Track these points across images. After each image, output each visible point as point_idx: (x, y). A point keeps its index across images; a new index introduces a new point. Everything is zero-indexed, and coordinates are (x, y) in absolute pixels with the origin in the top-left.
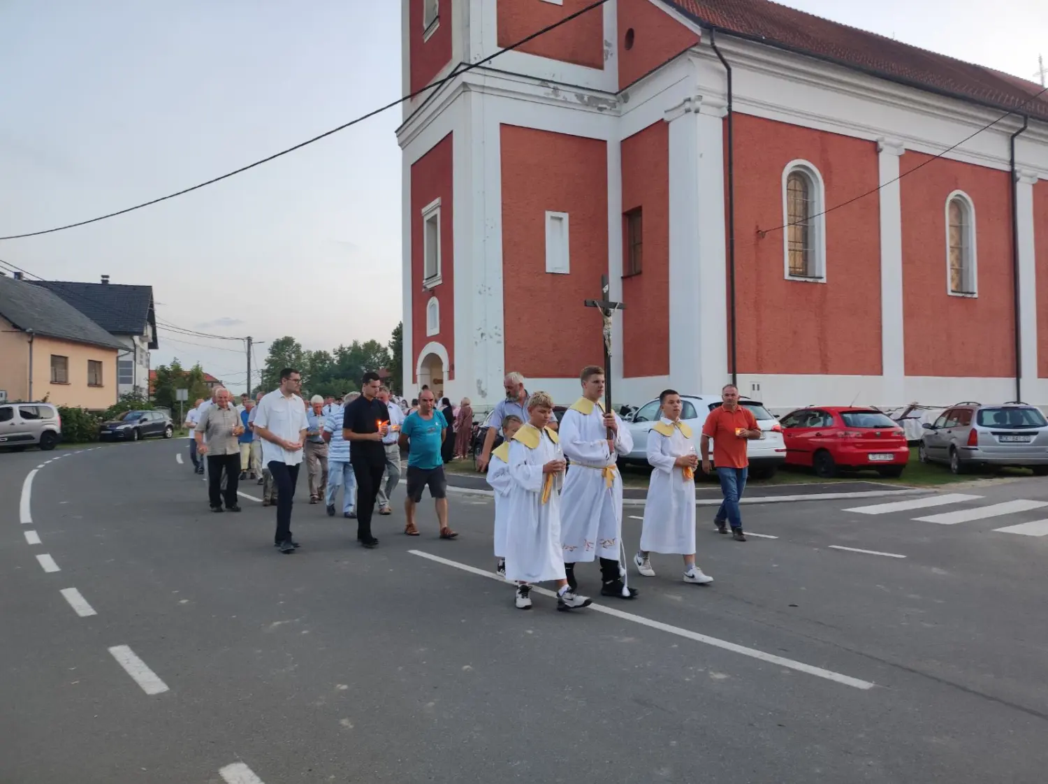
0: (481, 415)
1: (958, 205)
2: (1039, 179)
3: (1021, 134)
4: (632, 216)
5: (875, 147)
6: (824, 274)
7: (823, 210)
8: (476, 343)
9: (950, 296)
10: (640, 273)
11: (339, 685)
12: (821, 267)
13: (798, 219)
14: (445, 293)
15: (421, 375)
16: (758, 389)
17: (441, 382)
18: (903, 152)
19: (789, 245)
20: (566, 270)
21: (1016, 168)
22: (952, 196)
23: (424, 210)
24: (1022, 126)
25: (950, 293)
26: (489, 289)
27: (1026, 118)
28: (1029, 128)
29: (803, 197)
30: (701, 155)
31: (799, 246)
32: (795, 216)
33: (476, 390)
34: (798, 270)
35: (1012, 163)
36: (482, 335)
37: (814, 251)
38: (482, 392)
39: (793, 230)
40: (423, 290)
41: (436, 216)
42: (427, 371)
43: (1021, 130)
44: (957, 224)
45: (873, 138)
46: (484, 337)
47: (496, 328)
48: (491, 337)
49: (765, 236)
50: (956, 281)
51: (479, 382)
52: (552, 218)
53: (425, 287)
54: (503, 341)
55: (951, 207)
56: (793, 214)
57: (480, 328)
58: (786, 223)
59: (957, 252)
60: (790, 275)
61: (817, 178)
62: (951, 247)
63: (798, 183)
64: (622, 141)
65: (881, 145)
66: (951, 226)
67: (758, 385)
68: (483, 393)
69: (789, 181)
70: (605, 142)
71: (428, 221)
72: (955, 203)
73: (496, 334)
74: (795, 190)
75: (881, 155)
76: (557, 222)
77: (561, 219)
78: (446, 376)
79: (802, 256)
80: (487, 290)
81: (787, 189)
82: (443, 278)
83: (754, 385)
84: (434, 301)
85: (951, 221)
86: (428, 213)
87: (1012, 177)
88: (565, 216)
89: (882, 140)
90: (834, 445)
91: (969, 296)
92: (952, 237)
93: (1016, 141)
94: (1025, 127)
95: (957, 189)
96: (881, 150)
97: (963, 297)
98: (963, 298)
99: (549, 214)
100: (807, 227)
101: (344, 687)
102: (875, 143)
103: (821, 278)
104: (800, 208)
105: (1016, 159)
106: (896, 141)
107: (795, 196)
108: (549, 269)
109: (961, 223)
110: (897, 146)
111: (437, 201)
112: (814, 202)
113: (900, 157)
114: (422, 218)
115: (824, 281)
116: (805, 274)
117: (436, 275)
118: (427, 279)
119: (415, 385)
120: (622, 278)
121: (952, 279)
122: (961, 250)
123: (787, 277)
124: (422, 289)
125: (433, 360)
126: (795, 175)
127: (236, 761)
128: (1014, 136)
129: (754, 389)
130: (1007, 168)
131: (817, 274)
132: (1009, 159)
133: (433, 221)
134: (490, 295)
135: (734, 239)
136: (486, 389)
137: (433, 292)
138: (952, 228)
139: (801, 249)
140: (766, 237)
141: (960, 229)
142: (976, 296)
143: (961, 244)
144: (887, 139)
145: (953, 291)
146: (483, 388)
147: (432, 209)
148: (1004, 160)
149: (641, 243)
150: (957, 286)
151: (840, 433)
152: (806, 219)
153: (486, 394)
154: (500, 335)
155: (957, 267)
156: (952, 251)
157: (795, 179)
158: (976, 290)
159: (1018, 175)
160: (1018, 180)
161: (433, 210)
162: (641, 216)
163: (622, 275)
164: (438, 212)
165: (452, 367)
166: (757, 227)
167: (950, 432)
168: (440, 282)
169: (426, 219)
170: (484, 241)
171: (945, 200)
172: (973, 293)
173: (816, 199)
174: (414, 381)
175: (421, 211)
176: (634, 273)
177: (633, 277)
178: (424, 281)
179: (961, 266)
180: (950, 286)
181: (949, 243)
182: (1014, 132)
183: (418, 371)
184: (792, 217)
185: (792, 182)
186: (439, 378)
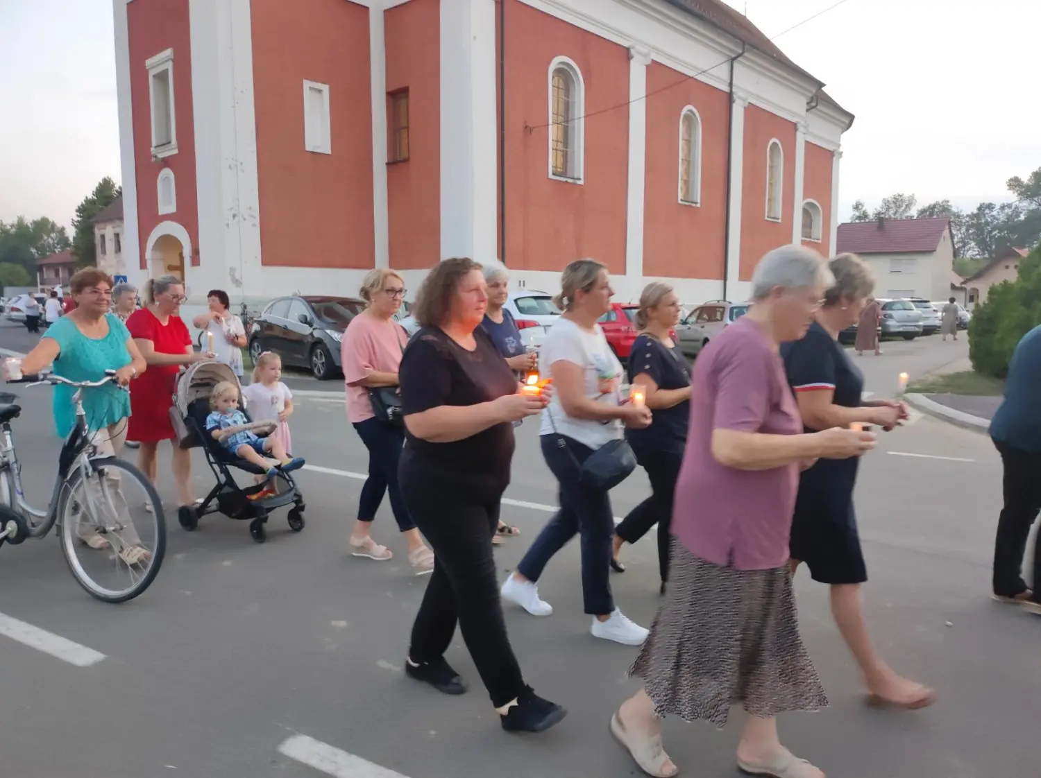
0: (236, 307)
1: (689, 119)
2: (750, 103)
3: (740, 59)
4: (396, 96)
5: (626, 54)
6: (582, 177)
7: (583, 114)
8: (228, 225)
9: (679, 204)
10: (406, 160)
11: (334, 623)
12: (579, 169)
13: (561, 119)
14: (184, 165)
15: (152, 259)
16: (524, 285)
17: (181, 268)
18: (649, 62)
19: (553, 144)
20: (327, 150)
21: (734, 90)
22: (685, 111)
23: (149, 62)
24: (740, 51)
25: (680, 202)
26: (241, 164)
27: (744, 43)
28: (745, 54)
29: (565, 96)
30: (475, 38)
31: (560, 146)
32: (557, 114)
33: (229, 278)
34: (559, 170)
35: (731, 84)
36: (234, 216)
37: (574, 152)
38: (237, 281)
39: (556, 127)
40: (153, 159)
41: (166, 71)
42: (158, 255)
43: (740, 55)
44: (686, 137)
45: (626, 44)
46: (237, 219)
47: (250, 208)
48: (244, 219)
49: (533, 131)
50: (684, 191)
51: (232, 270)
52: (311, 89)
53: (156, 157)
54: (259, 225)
55: (683, 122)
56: (555, 113)
57: (232, 209)
58: (550, 122)
59: (685, 162)
60: (553, 174)
61: (579, 79)
62: (682, 160)
63: (561, 81)
64: (386, 12)
65: (632, 51)
66: (683, 139)
67: (524, 282)
68: (237, 283)
69: (553, 77)
70: (368, 8)
71: (155, 76)
72: (686, 117)
73: (251, 216)
74: (558, 88)
75: (632, 62)
76: (316, 95)
77: (320, 91)
78: (187, 261)
79: (563, 156)
80: (239, 164)
81: (554, 86)
82: (179, 148)
83: (520, 281)
84: (167, 174)
85: (683, 136)
86: (153, 67)
87: (730, 98)
88: (325, 88)
89: (634, 48)
90: (618, 339)
91: (694, 205)
92: (683, 148)
93: (736, 65)
94: (743, 53)
95: (689, 104)
96: (632, 57)
97: (690, 206)
98: (689, 208)
99: (307, 84)
100: (567, 127)
101: (342, 624)
102: (628, 50)
103: (579, 179)
104: (562, 107)
105: (735, 82)
106: (644, 50)
107: (558, 94)
108: (309, 148)
109: (690, 136)
110: (645, 56)
111: (168, 53)
112: (574, 102)
113: (648, 67)
114: (146, 72)
115: (581, 182)
116: (564, 174)
117: (170, 142)
118: (156, 147)
119: (144, 272)
120: (388, 164)
121: (682, 189)
122: (689, 162)
123: (551, 176)
124: (150, 158)
125: (168, 243)
126: (559, 71)
127: (291, 734)
128: (733, 60)
129: (520, 285)
130: (726, 89)
131: (576, 177)
132: (729, 81)
133: (162, 77)
134: (243, 171)
135: (505, 132)
136: (241, 278)
137: (166, 162)
138: (684, 142)
139: (562, 149)
140: (533, 133)
141: (689, 142)
142: (699, 205)
143: (689, 158)
144: (638, 47)
145: (682, 200)
146: (237, 277)
147: (161, 61)
148: (726, 82)
149: (407, 128)
150: (684, 196)
151: (623, 328)
152: (567, 121)
153: (241, 283)
154: (255, 218)
155: (685, 178)
156: (683, 164)
157: (558, 76)
158: (699, 201)
159: (735, 96)
160: (734, 102)
161: (163, 63)
162: (407, 97)
163: (386, 161)
164: (169, 66)
165: (196, 252)
166: (525, 122)
167: (703, 327)
168: (176, 152)
169: (152, 73)
170: (233, 107)
171: (680, 115)
172: (696, 203)
173: (576, 100)
174: (143, 265)
175: (144, 63)
176: (399, 159)
177: (400, 164)
178: (152, 149)
179: (688, 177)
180: (680, 195)
181: (681, 155)
182: (733, 56)
183: (149, 254)
184: (555, 116)
185: (556, 78)
186: (177, 263)
